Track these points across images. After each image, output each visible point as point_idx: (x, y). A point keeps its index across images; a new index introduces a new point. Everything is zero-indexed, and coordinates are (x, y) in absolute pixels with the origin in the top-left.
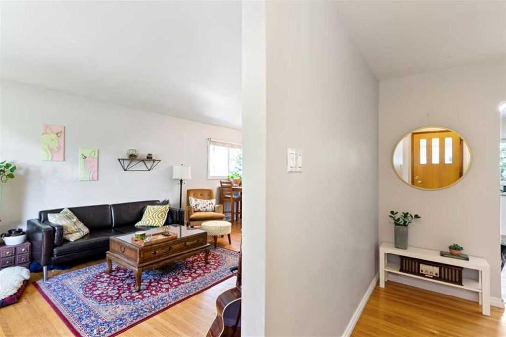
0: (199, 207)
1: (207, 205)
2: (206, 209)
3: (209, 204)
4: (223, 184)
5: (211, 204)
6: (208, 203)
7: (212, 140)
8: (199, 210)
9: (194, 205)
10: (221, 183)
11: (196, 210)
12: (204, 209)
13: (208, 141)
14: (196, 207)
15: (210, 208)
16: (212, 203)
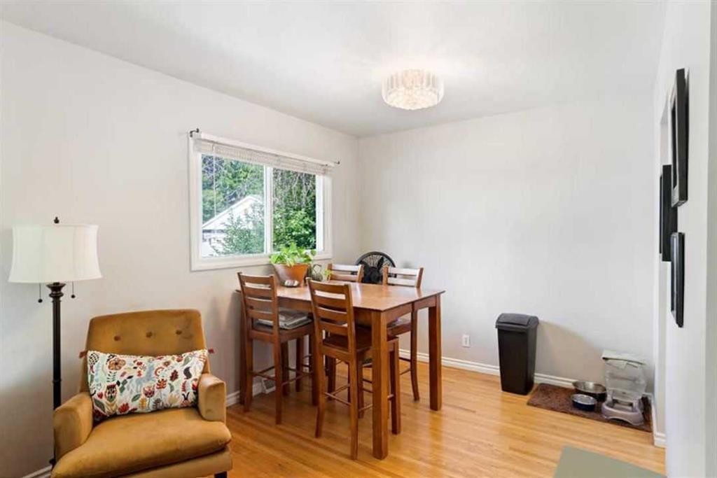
0: (122, 398)
1: (161, 385)
2: (157, 401)
3: (174, 376)
4: (248, 285)
5: (182, 376)
6: (167, 374)
7: (203, 136)
8: (125, 407)
9: (103, 390)
10: (242, 279)
11: (108, 410)
12: (150, 403)
13: (191, 141)
14: (111, 399)
15: (174, 393)
16: (187, 374)
